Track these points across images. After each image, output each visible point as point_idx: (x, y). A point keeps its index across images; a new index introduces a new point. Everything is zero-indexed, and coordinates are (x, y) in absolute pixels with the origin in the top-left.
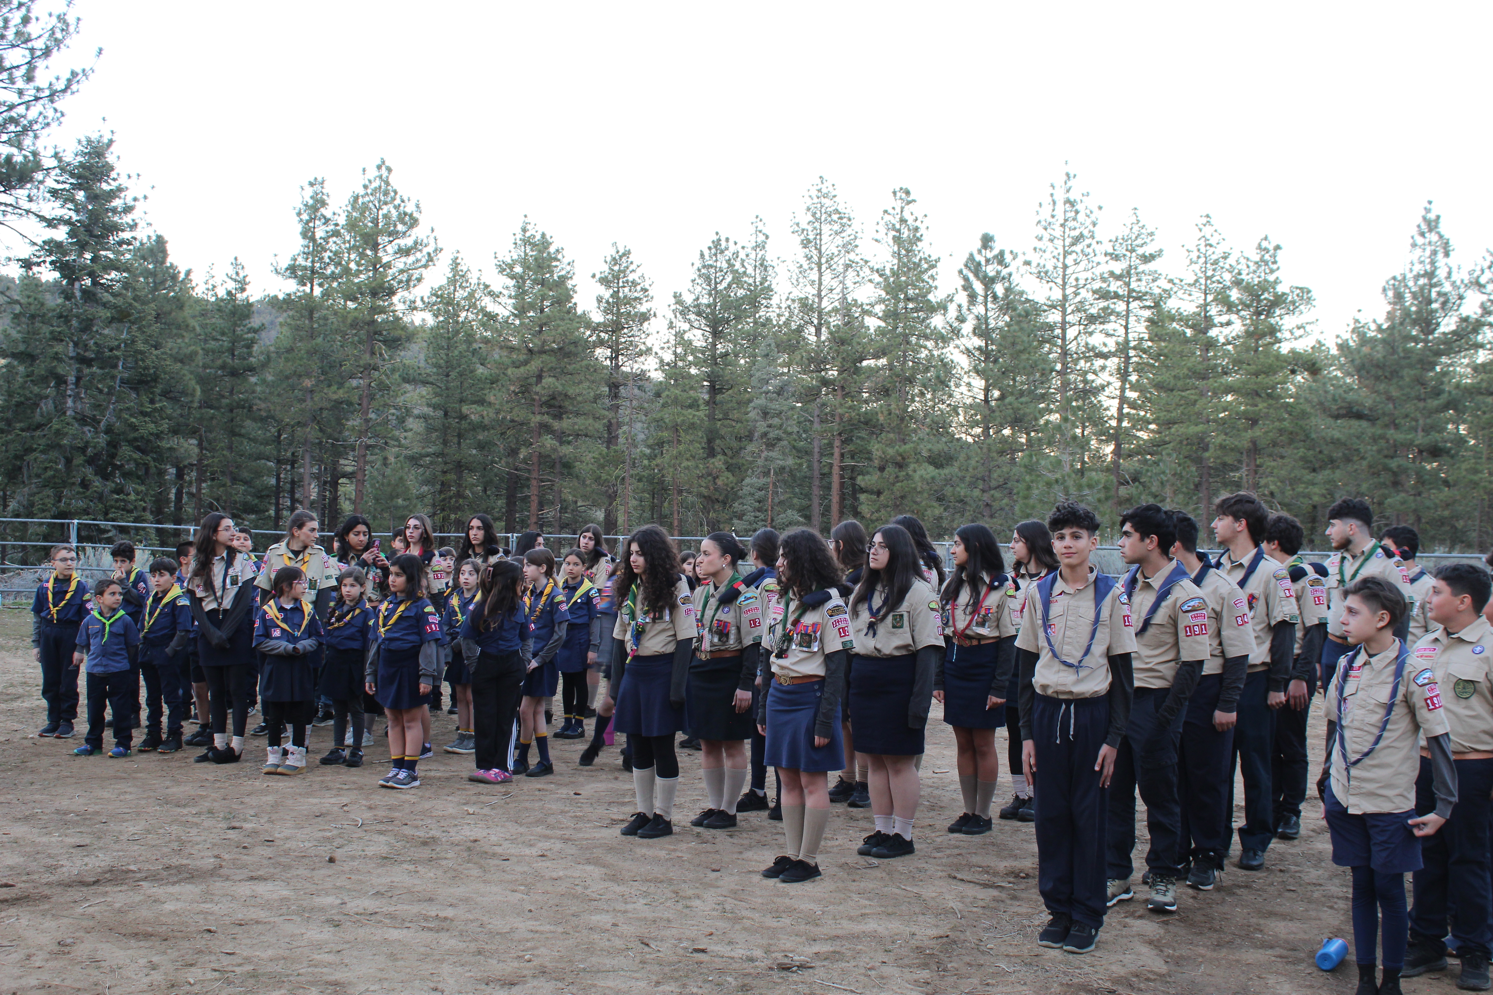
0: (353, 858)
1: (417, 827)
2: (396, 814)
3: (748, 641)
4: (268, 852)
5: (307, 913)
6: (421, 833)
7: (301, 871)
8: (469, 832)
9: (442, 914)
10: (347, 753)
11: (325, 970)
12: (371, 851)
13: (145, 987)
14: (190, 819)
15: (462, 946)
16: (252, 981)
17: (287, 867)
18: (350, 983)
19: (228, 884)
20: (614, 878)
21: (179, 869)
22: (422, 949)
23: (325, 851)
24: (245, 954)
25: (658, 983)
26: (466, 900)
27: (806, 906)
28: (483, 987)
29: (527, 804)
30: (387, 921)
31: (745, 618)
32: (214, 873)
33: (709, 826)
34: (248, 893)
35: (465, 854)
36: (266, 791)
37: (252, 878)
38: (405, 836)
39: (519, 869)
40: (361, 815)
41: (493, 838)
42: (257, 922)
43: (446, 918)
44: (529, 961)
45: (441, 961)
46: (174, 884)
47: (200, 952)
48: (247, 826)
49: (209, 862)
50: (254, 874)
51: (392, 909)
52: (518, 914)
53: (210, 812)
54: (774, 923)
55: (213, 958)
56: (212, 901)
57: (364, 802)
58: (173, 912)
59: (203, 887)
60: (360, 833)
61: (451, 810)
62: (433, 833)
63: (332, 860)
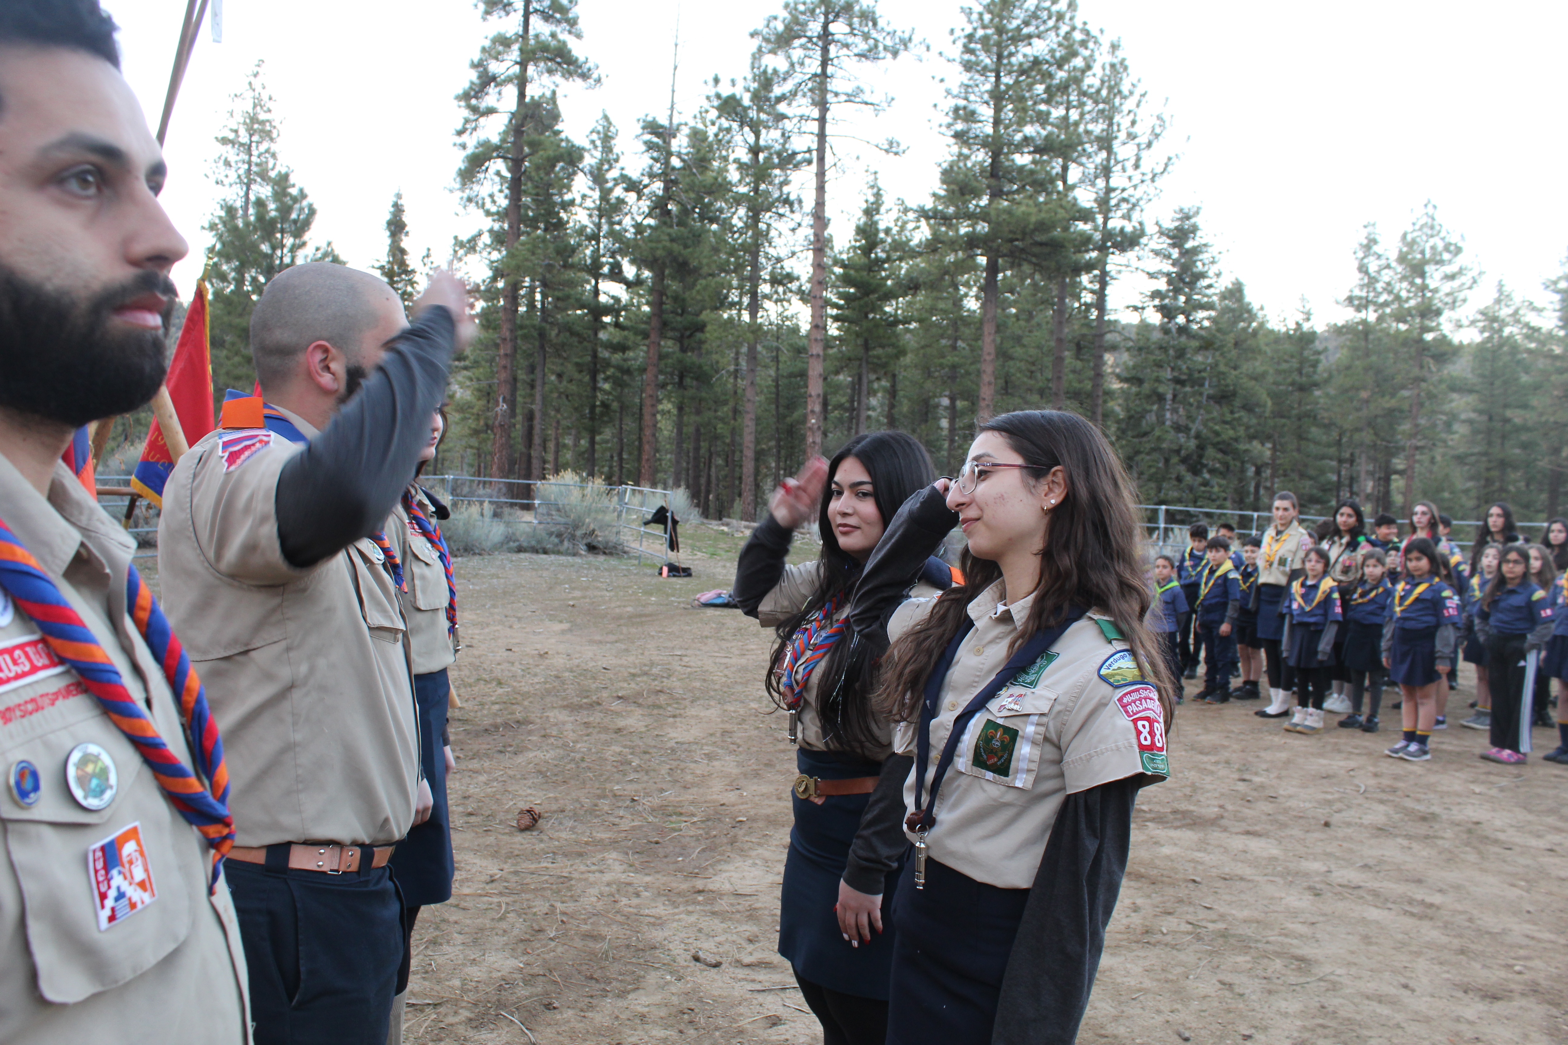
0: (1349, 824)
1: (1418, 800)
2: (1400, 785)
4: (1267, 807)
5: (1291, 877)
6: (1421, 808)
7: (1296, 832)
8: (1472, 812)
9: (1429, 899)
10: (1363, 719)
11: (1295, 942)
12: (1368, 819)
13: (1122, 928)
14: (1209, 767)
15: (1444, 940)
16: (1220, 941)
17: (1283, 826)
18: (1316, 962)
19: (1225, 835)
21: (1185, 814)
22: (1400, 936)
23: (1322, 813)
24: (1222, 910)
26: (1457, 888)
28: (1460, 994)
29: (1540, 791)
30: (1369, 898)
32: (1215, 822)
34: (1241, 847)
35: (1465, 836)
36: (1280, 748)
37: (1248, 833)
38: (1405, 808)
39: (1522, 861)
40: (1365, 781)
41: (1498, 823)
42: (1242, 879)
43: (1431, 905)
45: (1418, 954)
46: (1176, 828)
47: (1181, 901)
48: (1257, 779)
49: (1212, 811)
50: (1250, 828)
51: (1376, 885)
52: (1514, 914)
53: (1227, 762)
55: (1191, 909)
56: (1205, 850)
57: (1371, 769)
58: (1168, 857)
59: (1201, 835)
60: (1360, 800)
61: (1457, 787)
62: (1436, 809)
63: (1327, 824)
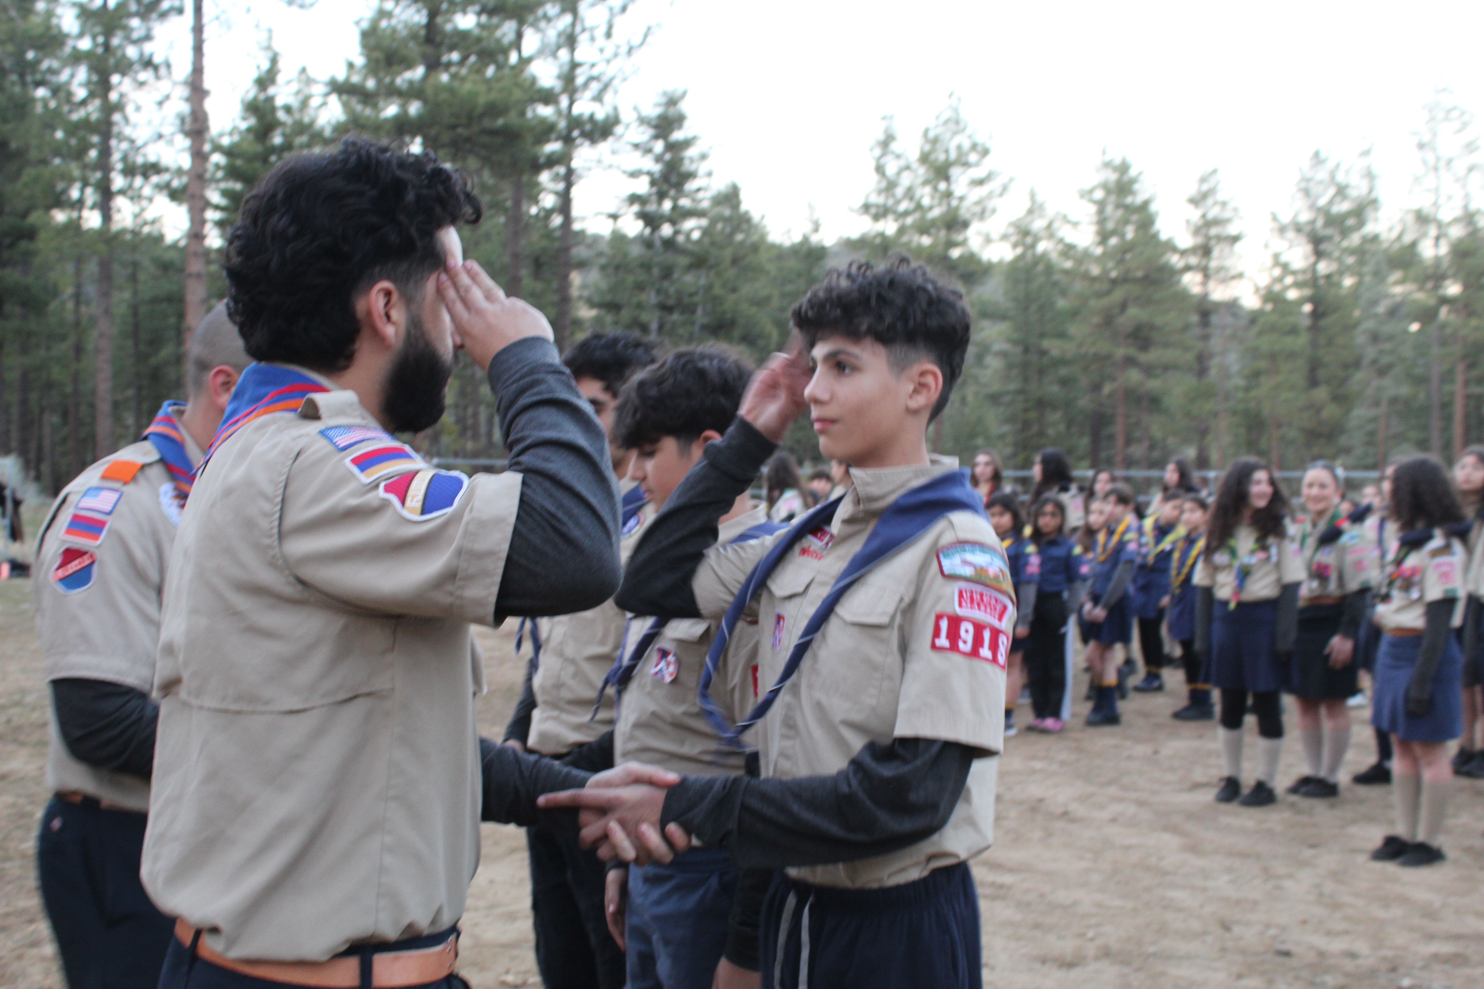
3: (1353, 586)
20: (1194, 848)
25: (1239, 976)
26: (1026, 866)
27: (1422, 895)
28: (1038, 966)
31: (1350, 559)
33: (1308, 794)
35: (1029, 814)
39: (1087, 833)
41: (1061, 798)
44: (1092, 939)
54: (1382, 914)
